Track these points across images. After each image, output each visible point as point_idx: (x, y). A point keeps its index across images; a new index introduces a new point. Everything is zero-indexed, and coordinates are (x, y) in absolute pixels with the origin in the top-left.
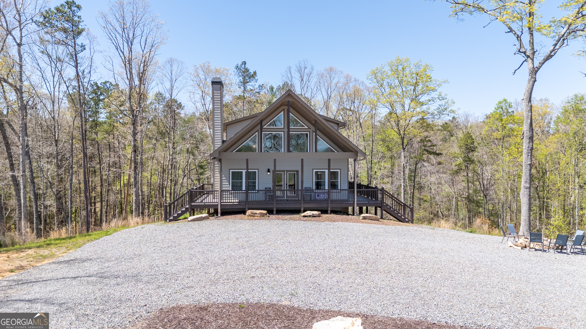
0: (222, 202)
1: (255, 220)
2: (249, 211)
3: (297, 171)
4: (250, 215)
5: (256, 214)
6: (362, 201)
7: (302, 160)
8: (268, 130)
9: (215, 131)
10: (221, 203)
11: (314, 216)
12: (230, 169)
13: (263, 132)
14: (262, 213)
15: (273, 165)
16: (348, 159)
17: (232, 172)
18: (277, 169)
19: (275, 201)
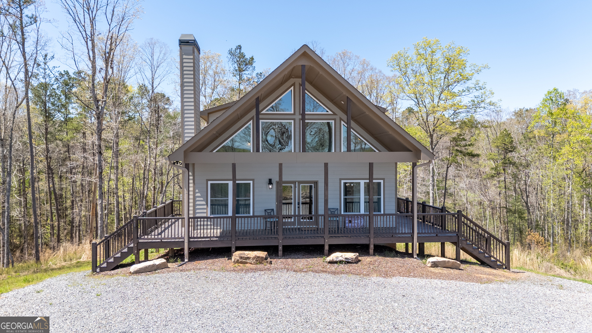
0: (191, 238)
1: (247, 271)
2: (238, 253)
3: (316, 183)
4: (237, 262)
5: (248, 258)
6: (425, 233)
7: (326, 165)
8: (268, 116)
9: (186, 120)
10: (189, 238)
11: (347, 262)
12: (208, 180)
13: (261, 121)
14: (258, 257)
15: (278, 172)
16: (396, 164)
17: (211, 184)
18: (284, 179)
19: (280, 232)
